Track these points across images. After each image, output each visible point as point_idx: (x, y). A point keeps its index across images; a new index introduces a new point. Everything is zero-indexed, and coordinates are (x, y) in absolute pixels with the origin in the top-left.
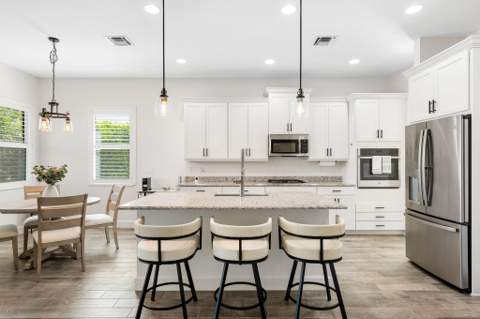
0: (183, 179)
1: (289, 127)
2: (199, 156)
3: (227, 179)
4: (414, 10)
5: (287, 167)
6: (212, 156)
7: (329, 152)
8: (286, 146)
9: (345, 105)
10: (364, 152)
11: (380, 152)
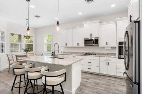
0: (63, 52)
1: (91, 35)
3: (74, 53)
9: (115, 24)
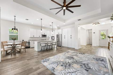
2: (33, 37)
4: (58, 26)
5: (44, 38)
6: (35, 37)
7: (48, 37)
8: (44, 36)
10: (52, 37)
11: (53, 37)
